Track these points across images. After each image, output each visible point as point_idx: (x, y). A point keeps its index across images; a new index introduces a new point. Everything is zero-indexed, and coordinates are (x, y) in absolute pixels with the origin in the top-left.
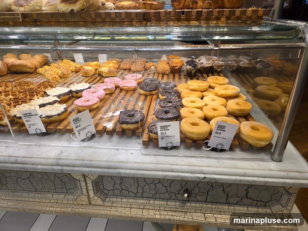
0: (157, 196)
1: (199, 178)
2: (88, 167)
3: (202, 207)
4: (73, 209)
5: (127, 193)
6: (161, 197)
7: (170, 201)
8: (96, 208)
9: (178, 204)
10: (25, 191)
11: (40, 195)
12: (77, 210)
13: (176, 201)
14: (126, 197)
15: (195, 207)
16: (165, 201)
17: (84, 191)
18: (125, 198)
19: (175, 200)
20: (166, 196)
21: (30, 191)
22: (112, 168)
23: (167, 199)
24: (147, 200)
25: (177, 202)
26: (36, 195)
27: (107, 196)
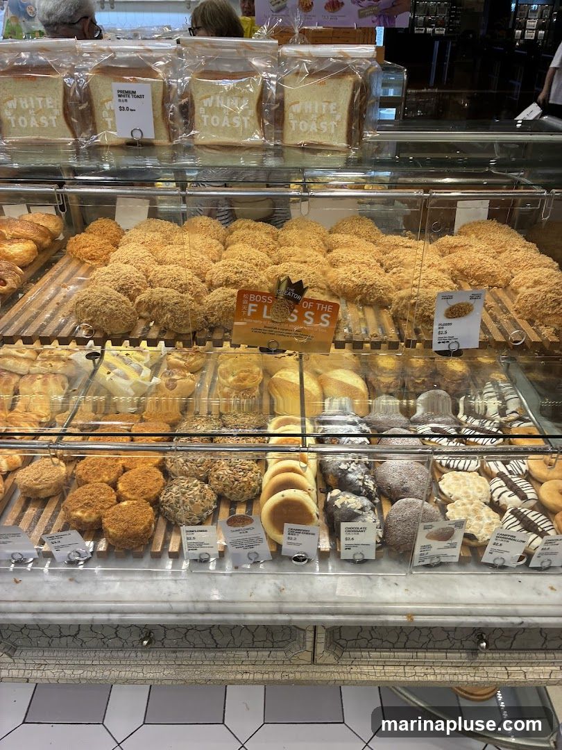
0: (431, 645)
1: (513, 623)
2: (333, 614)
3: (503, 658)
4: (284, 674)
5: (379, 642)
6: (436, 646)
7: (450, 652)
8: (324, 669)
9: (464, 655)
10: (195, 649)
11: (224, 655)
12: (291, 675)
13: (461, 651)
14: (376, 649)
15: (493, 659)
16: (443, 652)
17: (309, 645)
18: (376, 651)
19: (459, 649)
20: (446, 644)
21: (206, 648)
22: (372, 614)
23: (447, 649)
24: (412, 652)
25: (463, 652)
26: (219, 654)
27: (344, 649)
